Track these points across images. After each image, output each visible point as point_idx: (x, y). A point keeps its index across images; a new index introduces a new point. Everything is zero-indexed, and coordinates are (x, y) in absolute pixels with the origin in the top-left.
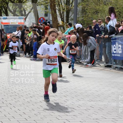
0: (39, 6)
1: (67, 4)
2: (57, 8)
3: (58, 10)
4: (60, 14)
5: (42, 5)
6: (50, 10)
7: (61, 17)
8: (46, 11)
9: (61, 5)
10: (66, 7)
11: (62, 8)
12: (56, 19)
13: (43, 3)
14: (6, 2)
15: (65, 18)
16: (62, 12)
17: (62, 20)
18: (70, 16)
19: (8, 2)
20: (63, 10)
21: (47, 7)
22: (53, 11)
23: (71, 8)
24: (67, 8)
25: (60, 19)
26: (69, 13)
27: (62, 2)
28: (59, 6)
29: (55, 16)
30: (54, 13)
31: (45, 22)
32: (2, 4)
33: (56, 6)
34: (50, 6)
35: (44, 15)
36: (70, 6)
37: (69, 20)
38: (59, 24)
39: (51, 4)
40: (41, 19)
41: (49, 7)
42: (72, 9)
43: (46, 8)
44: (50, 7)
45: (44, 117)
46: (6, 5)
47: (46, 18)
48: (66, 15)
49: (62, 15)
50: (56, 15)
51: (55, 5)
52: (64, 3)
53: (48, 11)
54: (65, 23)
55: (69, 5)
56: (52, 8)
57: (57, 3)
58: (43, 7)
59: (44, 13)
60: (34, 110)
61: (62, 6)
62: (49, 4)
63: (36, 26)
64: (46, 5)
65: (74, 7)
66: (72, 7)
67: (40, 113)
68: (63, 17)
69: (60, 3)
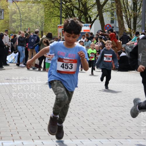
0: (105, 13)
1: (134, 10)
2: (123, 14)
3: (125, 17)
4: (127, 21)
5: (108, 11)
6: (117, 16)
7: (128, 24)
8: (112, 17)
9: (127, 12)
10: (133, 13)
11: (129, 14)
12: (123, 26)
13: (109, 9)
14: (71, 9)
15: (132, 25)
16: (129, 19)
17: (129, 27)
18: (137, 22)
19: (73, 9)
20: (131, 17)
21: (113, 13)
22: (120, 18)
23: (138, 14)
24: (134, 15)
25: (127, 26)
26: (136, 19)
27: (129, 8)
28: (126, 12)
29: (122, 23)
30: (121, 20)
31: (111, 29)
32: (67, 11)
33: (123, 12)
34: (116, 12)
35: (110, 21)
36: (138, 12)
37: (137, 27)
38: (126, 31)
39: (117, 11)
40: (107, 26)
41: (115, 14)
42: (140, 16)
43: (112, 15)
44: (117, 14)
45: (113, 128)
46: (71, 12)
47: (112, 25)
48: (133, 21)
49: (129, 22)
50: (123, 21)
51: (121, 12)
52: (131, 9)
53: (114, 17)
54: (132, 30)
55: (136, 11)
56: (119, 14)
57: (124, 10)
58: (109, 13)
59: (110, 20)
60: (103, 121)
61: (129, 13)
62: (115, 10)
63: (102, 33)
64: (112, 11)
65: (141, 14)
66: (140, 13)
67: (109, 124)
68: (130, 24)
69: (127, 9)
